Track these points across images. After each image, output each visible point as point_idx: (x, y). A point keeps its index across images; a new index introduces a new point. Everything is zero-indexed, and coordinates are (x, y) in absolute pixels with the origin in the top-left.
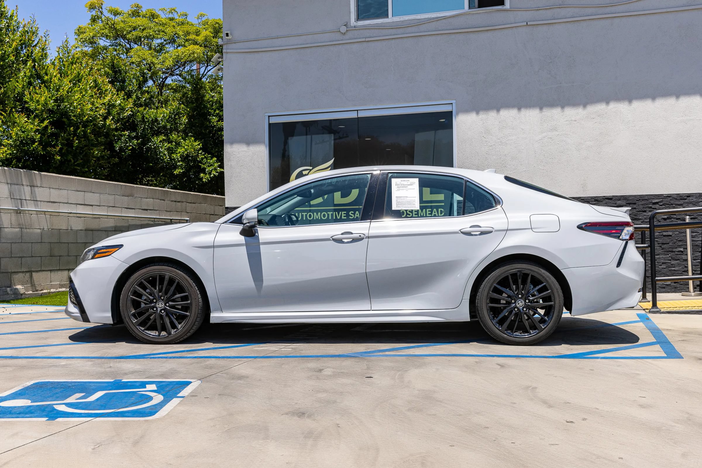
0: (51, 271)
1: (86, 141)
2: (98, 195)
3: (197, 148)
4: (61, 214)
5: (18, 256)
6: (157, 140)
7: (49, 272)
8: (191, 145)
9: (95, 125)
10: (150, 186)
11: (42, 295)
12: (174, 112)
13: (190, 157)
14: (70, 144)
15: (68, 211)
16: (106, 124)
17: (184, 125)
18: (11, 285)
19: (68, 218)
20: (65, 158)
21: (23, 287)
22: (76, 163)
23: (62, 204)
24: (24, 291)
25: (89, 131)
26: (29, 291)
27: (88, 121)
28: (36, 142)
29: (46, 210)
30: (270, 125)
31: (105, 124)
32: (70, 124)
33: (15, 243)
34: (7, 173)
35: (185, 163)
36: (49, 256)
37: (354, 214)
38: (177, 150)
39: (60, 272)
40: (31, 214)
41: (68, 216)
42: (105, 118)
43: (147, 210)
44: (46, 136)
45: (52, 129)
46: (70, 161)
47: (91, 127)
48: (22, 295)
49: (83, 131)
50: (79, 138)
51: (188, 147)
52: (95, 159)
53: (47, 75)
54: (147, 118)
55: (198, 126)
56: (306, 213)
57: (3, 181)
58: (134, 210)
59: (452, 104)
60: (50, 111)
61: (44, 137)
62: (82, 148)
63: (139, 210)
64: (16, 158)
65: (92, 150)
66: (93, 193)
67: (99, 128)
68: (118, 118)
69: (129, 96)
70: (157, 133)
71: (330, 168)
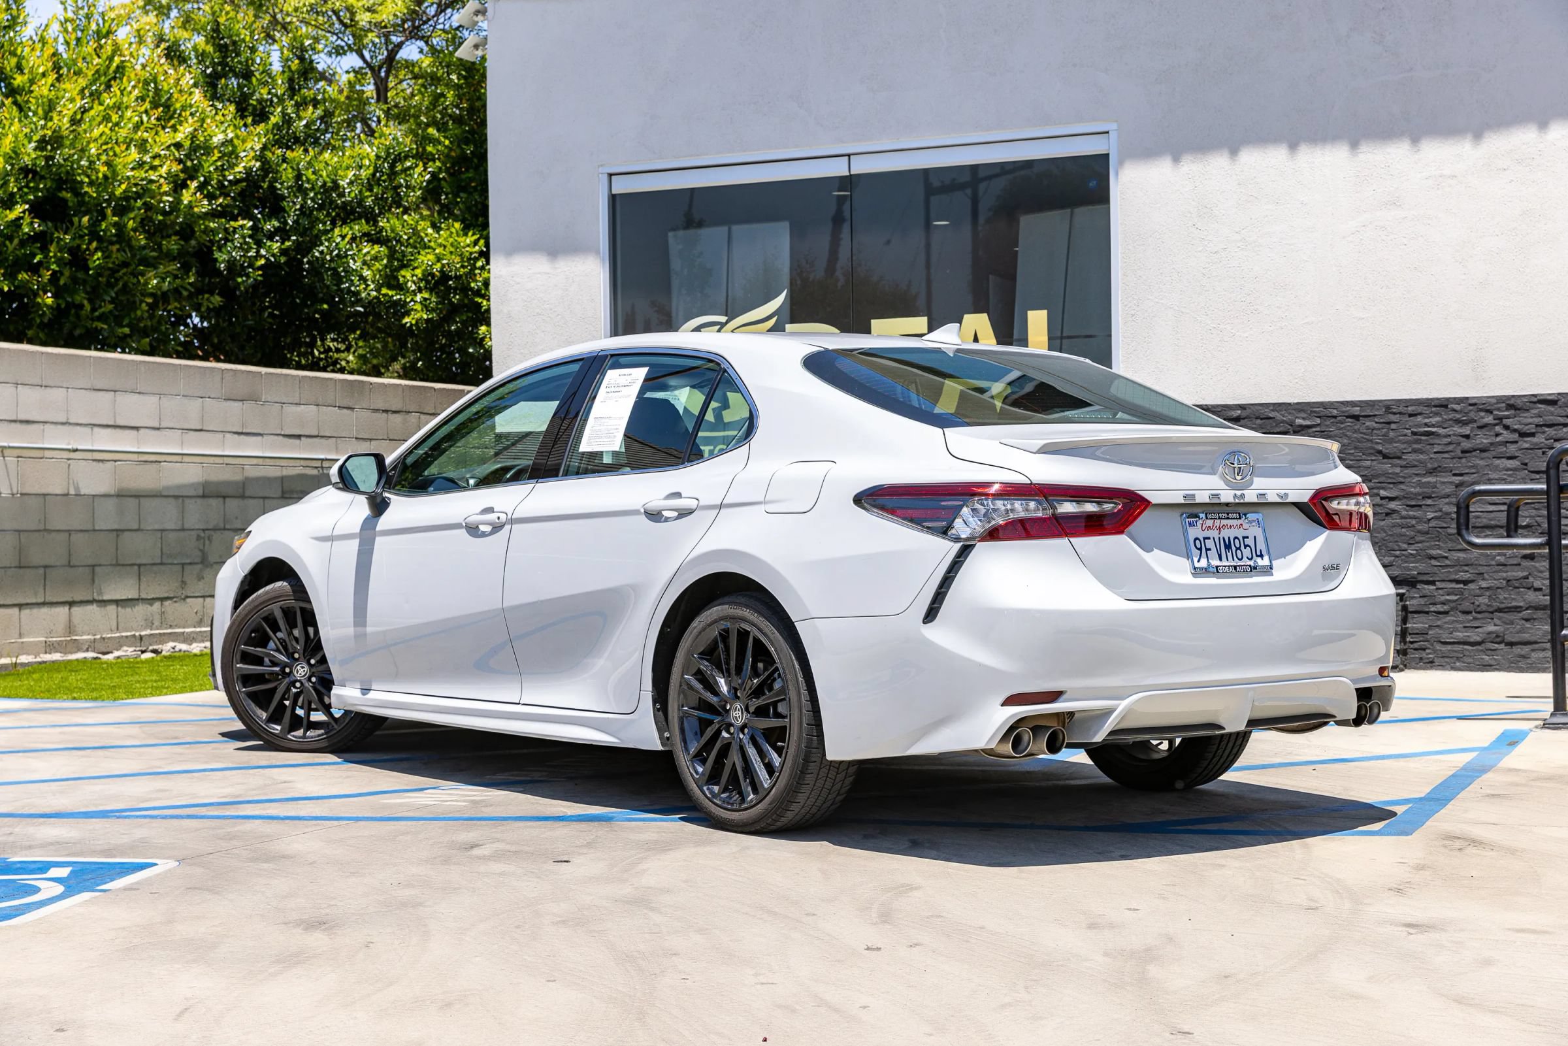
0: (20, 606)
1: (125, 251)
2: (155, 399)
3: (471, 253)
4: (48, 454)
6: (341, 236)
7: (16, 610)
8: (452, 245)
9: (148, 207)
10: (324, 370)
12: (388, 154)
13: (450, 278)
14: (78, 259)
15: (69, 444)
16: (182, 201)
17: (420, 189)
19: (69, 465)
20: (69, 299)
22: (97, 314)
23: (52, 426)
25: (131, 222)
27: (126, 197)
29: (5, 444)
30: (613, 199)
31: (178, 201)
32: (84, 205)
35: (438, 296)
36: (16, 567)
38: (416, 259)
39: (45, 610)
41: (68, 459)
42: (179, 186)
43: (299, 437)
44: (16, 241)
45: (33, 223)
46: (81, 306)
47: (136, 212)
49: (115, 224)
50: (105, 245)
51: (444, 250)
52: (150, 300)
53: (19, 68)
54: (309, 180)
55: (475, 188)
56: (712, 448)
58: (259, 438)
59: (1108, 132)
60: (28, 173)
61: (11, 242)
62: (113, 271)
63: (276, 437)
65: (143, 275)
66: (139, 393)
67: (164, 213)
68: (219, 181)
69: (261, 116)
70: (345, 216)
71: (774, 319)
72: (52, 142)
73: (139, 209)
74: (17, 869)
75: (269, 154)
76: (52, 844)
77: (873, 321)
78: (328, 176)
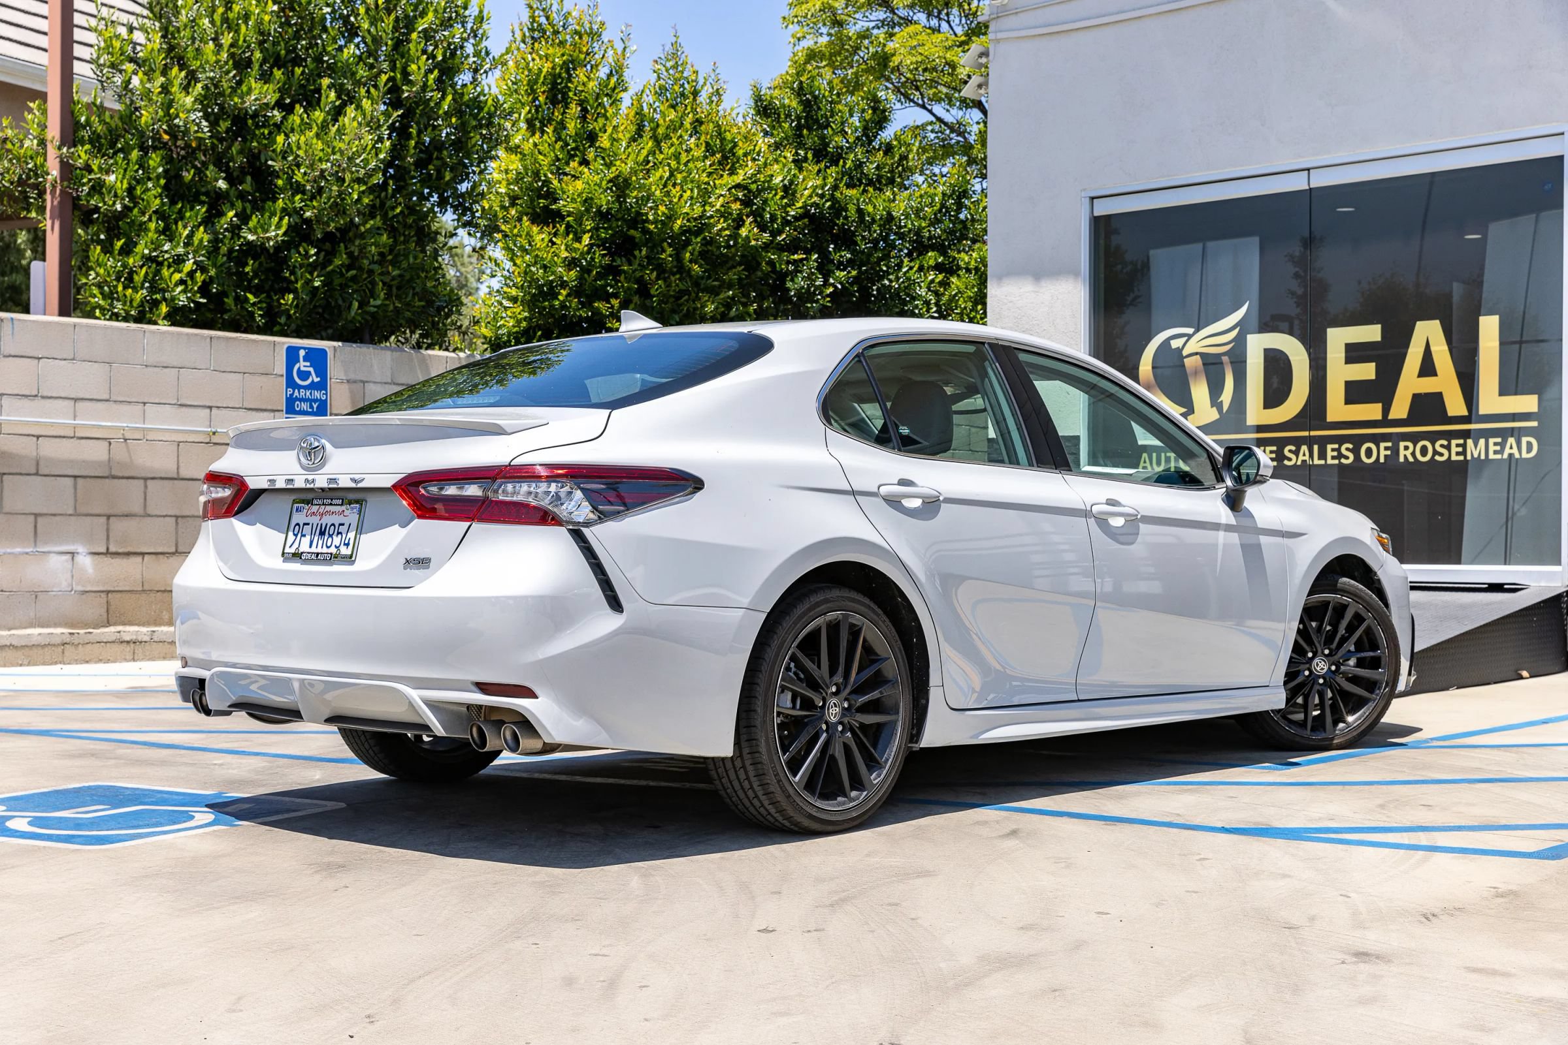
1: (685, 281)
9: (705, 240)
16: (739, 235)
27: (685, 231)
28: (568, 289)
30: (1094, 221)
31: (736, 235)
37: (1296, 453)
42: (738, 223)
44: (593, 274)
45: (606, 256)
47: (694, 245)
49: (674, 257)
50: (667, 275)
54: (869, 214)
59: (1563, 134)
60: (603, 216)
61: (589, 276)
62: (676, 298)
65: (699, 300)
67: (727, 247)
68: (783, 218)
69: (835, 159)
70: (920, 247)
71: (1237, 330)
72: (621, 186)
73: (697, 243)
75: (837, 194)
77: (1329, 330)
78: (884, 209)
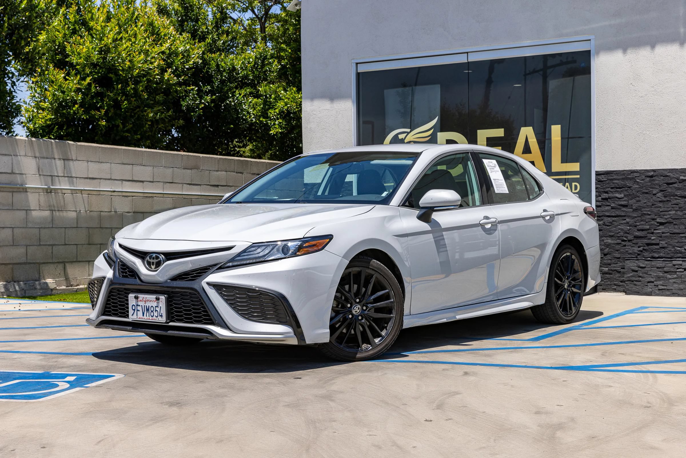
1: (138, 101)
2: (150, 168)
4: (102, 193)
5: (48, 243)
6: (240, 94)
7: (87, 264)
8: (292, 98)
9: (149, 81)
10: (233, 155)
11: (77, 291)
12: (261, 56)
14: (117, 105)
15: (111, 189)
16: (164, 78)
17: (276, 72)
18: (39, 278)
19: (112, 198)
20: (113, 123)
21: (54, 281)
23: (104, 181)
24: (55, 286)
25: (141, 88)
26: (61, 286)
27: (139, 76)
28: (77, 104)
29: (83, 189)
30: (358, 75)
31: (162, 78)
32: (120, 80)
33: (45, 228)
34: (35, 145)
35: (286, 122)
36: (87, 244)
38: (276, 105)
40: (65, 194)
42: (163, 71)
43: (217, 186)
44: (89, 96)
45: (96, 87)
46: (118, 126)
47: (143, 83)
48: (52, 290)
49: (134, 89)
50: (129, 98)
51: (288, 100)
52: (150, 123)
53: (92, 19)
54: (222, 67)
57: (30, 155)
58: (199, 186)
59: (590, 40)
60: (94, 65)
61: (87, 97)
62: (133, 110)
63: (207, 186)
64: (57, 124)
65: (145, 111)
66: (144, 165)
67: (157, 83)
68: (182, 68)
69: (202, 39)
70: (242, 85)
71: (432, 130)
72: (105, 51)
73: (144, 81)
74: (53, 376)
75: (206, 56)
76: (72, 366)
77: (478, 131)
78: (230, 65)
